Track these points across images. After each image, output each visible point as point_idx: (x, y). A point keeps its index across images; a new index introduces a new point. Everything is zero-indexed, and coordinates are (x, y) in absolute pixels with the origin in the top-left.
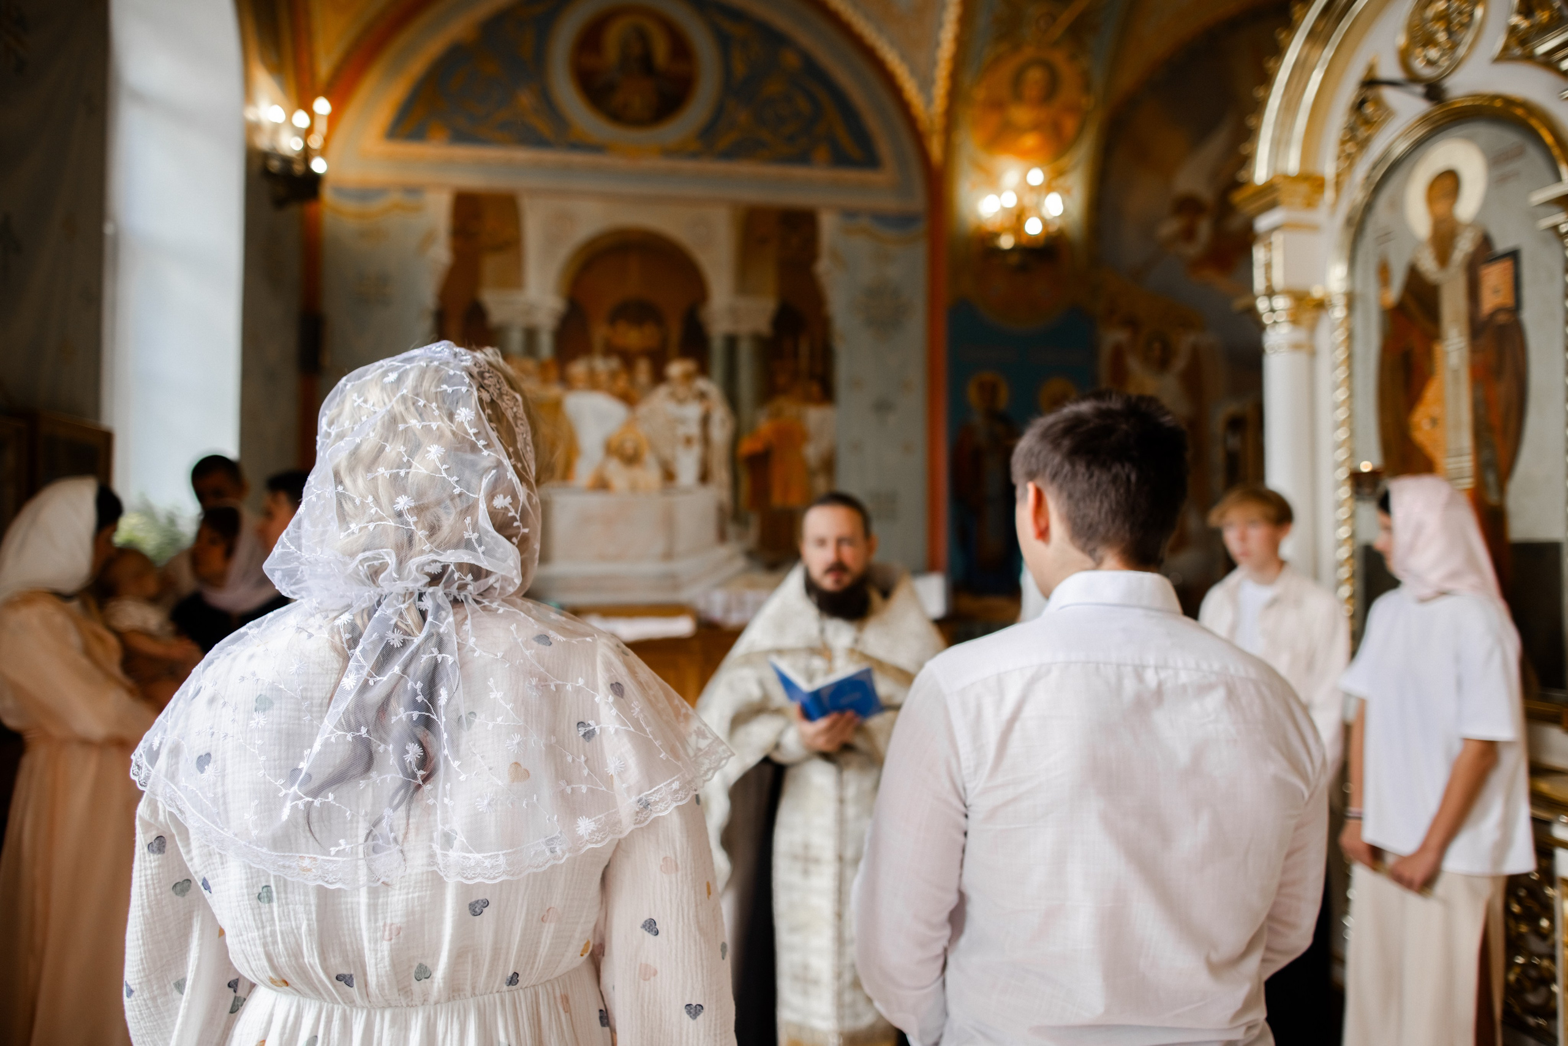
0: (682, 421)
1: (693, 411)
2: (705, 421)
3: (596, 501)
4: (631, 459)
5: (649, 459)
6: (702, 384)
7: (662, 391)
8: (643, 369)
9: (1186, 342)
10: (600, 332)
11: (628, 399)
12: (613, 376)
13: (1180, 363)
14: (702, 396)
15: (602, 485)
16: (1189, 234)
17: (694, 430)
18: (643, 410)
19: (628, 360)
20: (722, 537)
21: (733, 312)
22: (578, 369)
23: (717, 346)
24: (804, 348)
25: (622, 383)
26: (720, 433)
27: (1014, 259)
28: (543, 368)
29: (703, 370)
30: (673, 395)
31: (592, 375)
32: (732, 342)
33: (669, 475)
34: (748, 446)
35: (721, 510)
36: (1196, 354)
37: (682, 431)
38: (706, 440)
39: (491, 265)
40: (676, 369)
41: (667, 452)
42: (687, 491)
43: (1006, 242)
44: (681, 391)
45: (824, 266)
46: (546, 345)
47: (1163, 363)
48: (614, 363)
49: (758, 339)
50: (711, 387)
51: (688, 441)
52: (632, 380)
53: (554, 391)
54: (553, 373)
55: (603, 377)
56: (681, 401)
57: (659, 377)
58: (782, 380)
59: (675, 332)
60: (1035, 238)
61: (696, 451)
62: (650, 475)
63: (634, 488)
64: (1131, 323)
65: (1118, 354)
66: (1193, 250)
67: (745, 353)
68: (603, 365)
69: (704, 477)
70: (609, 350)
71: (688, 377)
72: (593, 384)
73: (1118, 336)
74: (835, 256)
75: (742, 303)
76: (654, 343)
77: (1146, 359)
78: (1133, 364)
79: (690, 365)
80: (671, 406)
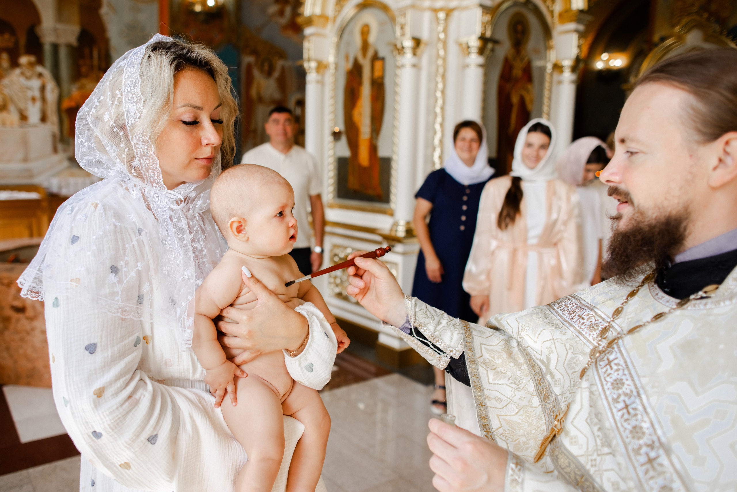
0: (29, 88)
1: (36, 83)
2: (43, 89)
4: (2, 108)
5: (12, 108)
6: (39, 69)
7: (17, 71)
8: (4, 57)
9: (280, 64)
13: (276, 74)
14: (40, 75)
16: (281, 13)
17: (37, 94)
18: (6, 81)
20: (55, 150)
21: (55, 30)
23: (47, 49)
24: (95, 54)
26: (51, 95)
27: (201, 17)
29: (40, 61)
30: (22, 74)
32: (55, 47)
33: (23, 117)
34: (66, 104)
35: (54, 136)
36: (283, 70)
37: (30, 94)
38: (44, 99)
40: (24, 60)
41: (22, 105)
42: (34, 126)
43: (198, 8)
44: (28, 73)
45: (104, 11)
47: (269, 73)
49: (70, 46)
50: (45, 71)
51: (34, 99)
56: (28, 78)
57: (14, 64)
58: (84, 70)
59: (23, 41)
60: (211, 8)
61: (38, 104)
62: (13, 117)
63: (4, 124)
64: (255, 52)
65: (249, 68)
66: (283, 21)
67: (63, 53)
69: (44, 119)
71: (31, 65)
73: (248, 59)
74: (110, 5)
75: (60, 26)
76: (10, 45)
77: (262, 71)
78: (256, 73)
79: (32, 59)
80: (22, 80)
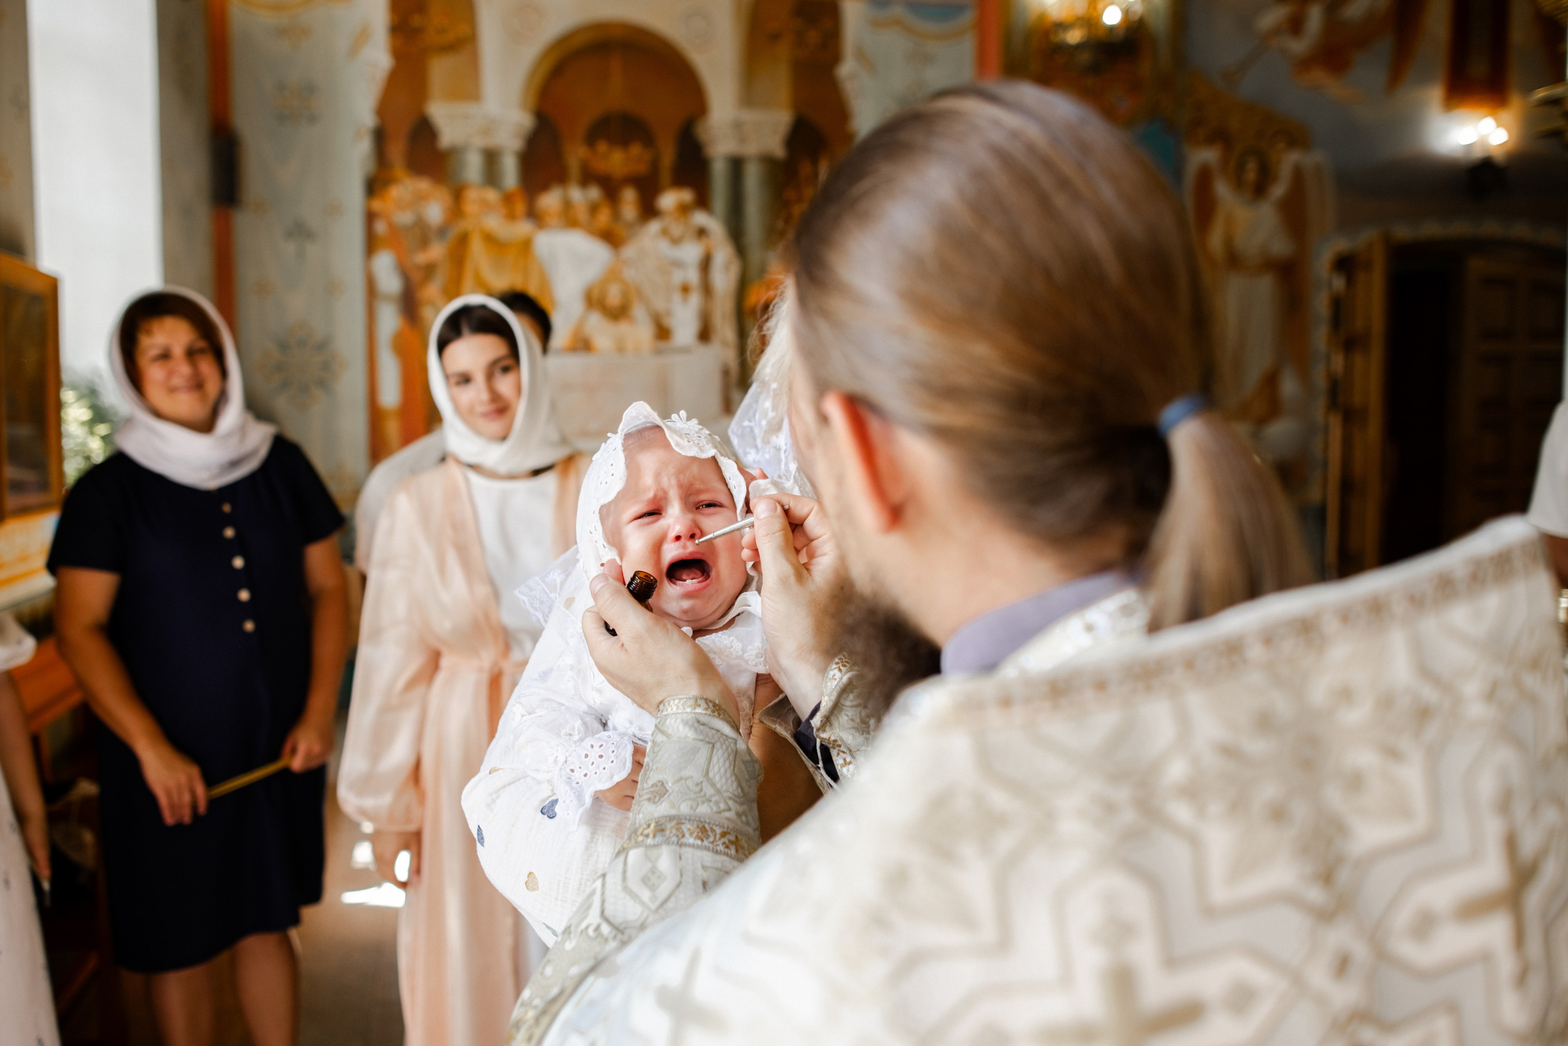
0: (678, 264)
1: (691, 252)
2: (706, 264)
3: (575, 363)
4: (618, 313)
5: (639, 312)
6: (700, 218)
7: (654, 226)
8: (629, 197)
9: (1288, 160)
10: (576, 154)
11: (611, 238)
12: (594, 209)
13: (1279, 190)
14: (702, 232)
15: (582, 345)
16: (1296, 25)
17: (693, 276)
18: (629, 251)
19: (611, 189)
20: (726, 407)
21: (738, 126)
22: (550, 200)
23: (719, 170)
25: (604, 217)
26: (724, 279)
27: (1085, 57)
28: (508, 199)
29: (703, 201)
30: (665, 232)
31: (567, 205)
32: (737, 165)
33: (663, 332)
34: (752, 297)
35: (726, 373)
36: (1298, 176)
37: (678, 277)
38: (707, 289)
39: (439, 69)
40: (669, 200)
41: (659, 305)
42: (685, 350)
43: (1074, 37)
44: (676, 230)
45: (847, 69)
46: (510, 172)
47: (1258, 189)
48: (594, 193)
49: (768, 161)
50: (713, 223)
51: (685, 289)
52: (616, 215)
53: (523, 228)
54: (520, 207)
55: (582, 214)
56: (676, 241)
57: (649, 211)
59: (668, 156)
60: (1112, 29)
61: (695, 300)
62: (640, 331)
63: (620, 349)
64: (1220, 137)
65: (1205, 178)
66: (1299, 46)
67: (752, 178)
68: (580, 196)
69: (705, 335)
70: (588, 178)
71: (684, 210)
72: (569, 220)
73: (1205, 155)
74: (861, 55)
75: (749, 116)
76: (642, 168)
77: (1238, 183)
78: (1222, 189)
79: (686, 195)
80: (664, 247)
